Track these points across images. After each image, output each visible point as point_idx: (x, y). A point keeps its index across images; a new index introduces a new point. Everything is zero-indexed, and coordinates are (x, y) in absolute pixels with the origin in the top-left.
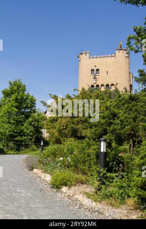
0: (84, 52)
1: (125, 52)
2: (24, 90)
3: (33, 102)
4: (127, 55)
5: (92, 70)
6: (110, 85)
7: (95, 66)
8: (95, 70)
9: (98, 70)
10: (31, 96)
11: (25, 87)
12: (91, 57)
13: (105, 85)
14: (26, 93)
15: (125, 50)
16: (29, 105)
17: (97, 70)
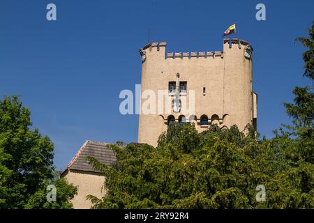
0: (154, 44)
1: (243, 47)
2: (26, 124)
3: (47, 151)
4: (247, 55)
5: (170, 83)
6: (210, 117)
7: (178, 76)
8: (178, 84)
9: (183, 84)
10: (43, 136)
11: (28, 115)
12: (169, 54)
13: (199, 117)
14: (31, 129)
15: (243, 43)
16: (39, 160)
17: (181, 83)
